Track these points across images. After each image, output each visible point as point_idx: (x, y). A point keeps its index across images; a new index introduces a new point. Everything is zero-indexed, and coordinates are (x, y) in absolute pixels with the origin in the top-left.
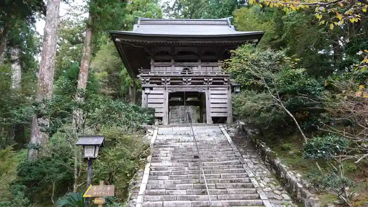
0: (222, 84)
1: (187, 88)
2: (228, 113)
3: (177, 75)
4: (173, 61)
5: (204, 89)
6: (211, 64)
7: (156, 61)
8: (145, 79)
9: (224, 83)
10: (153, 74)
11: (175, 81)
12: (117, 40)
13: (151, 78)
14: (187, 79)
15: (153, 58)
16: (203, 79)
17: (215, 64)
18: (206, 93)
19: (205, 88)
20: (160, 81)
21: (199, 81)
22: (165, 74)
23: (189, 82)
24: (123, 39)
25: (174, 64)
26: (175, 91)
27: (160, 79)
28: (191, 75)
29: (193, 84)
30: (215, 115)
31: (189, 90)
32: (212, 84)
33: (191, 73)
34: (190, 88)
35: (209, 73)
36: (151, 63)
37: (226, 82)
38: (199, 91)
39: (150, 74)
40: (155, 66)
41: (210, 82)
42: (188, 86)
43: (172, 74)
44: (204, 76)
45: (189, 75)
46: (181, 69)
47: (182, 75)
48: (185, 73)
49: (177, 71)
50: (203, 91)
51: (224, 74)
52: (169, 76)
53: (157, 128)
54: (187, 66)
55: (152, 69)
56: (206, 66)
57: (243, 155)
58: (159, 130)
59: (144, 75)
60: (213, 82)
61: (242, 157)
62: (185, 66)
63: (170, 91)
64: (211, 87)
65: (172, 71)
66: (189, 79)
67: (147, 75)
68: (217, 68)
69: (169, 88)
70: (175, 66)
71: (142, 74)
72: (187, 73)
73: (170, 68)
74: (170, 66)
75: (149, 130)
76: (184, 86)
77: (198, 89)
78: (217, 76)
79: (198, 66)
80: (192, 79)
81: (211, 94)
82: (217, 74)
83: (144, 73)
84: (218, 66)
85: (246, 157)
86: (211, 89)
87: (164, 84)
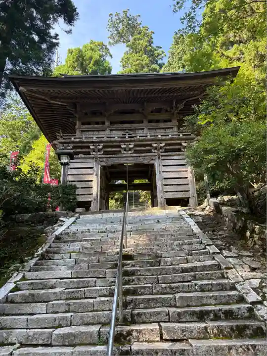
0: (179, 150)
1: (128, 159)
2: (191, 192)
3: (112, 139)
4: (107, 123)
5: (152, 159)
6: (162, 125)
7: (83, 124)
8: (65, 147)
9: (182, 150)
10: (78, 140)
11: (111, 148)
12: (21, 88)
13: (75, 145)
14: (127, 145)
15: (80, 120)
16: (151, 145)
17: (169, 124)
18: (156, 165)
19: (154, 158)
20: (87, 150)
21: (144, 147)
22: (95, 139)
23: (130, 149)
24: (30, 88)
25: (108, 127)
26: (110, 164)
27: (88, 147)
28: (132, 139)
29: (136, 152)
30: (170, 195)
31: (131, 160)
32: (166, 152)
33: (133, 137)
34: (131, 158)
35: (159, 136)
36: (77, 127)
37: (185, 147)
38: (146, 162)
39: (73, 139)
40: (82, 131)
41: (161, 148)
42: (129, 155)
43: (106, 139)
44: (152, 140)
45: (129, 139)
46: (120, 133)
47: (120, 139)
48: (125, 137)
49: (114, 136)
50: (152, 162)
51: (181, 135)
52: (101, 142)
53: (77, 215)
54: (129, 130)
55: (78, 133)
56: (156, 129)
57: (224, 252)
58: (79, 218)
59: (64, 141)
60: (166, 149)
61: (223, 255)
62: (126, 130)
63: (103, 164)
64: (162, 156)
65: (105, 135)
66: (130, 144)
67: (68, 141)
68: (171, 130)
69: (101, 160)
70: (111, 130)
71: (61, 140)
72: (127, 137)
73: (102, 133)
74: (104, 130)
75: (61, 219)
76: (124, 155)
77: (144, 159)
78: (171, 139)
79: (143, 129)
80: (135, 146)
81: (164, 166)
82: (170, 136)
83: (64, 139)
84: (172, 128)
85: (231, 254)
86: (163, 158)
87: (94, 153)
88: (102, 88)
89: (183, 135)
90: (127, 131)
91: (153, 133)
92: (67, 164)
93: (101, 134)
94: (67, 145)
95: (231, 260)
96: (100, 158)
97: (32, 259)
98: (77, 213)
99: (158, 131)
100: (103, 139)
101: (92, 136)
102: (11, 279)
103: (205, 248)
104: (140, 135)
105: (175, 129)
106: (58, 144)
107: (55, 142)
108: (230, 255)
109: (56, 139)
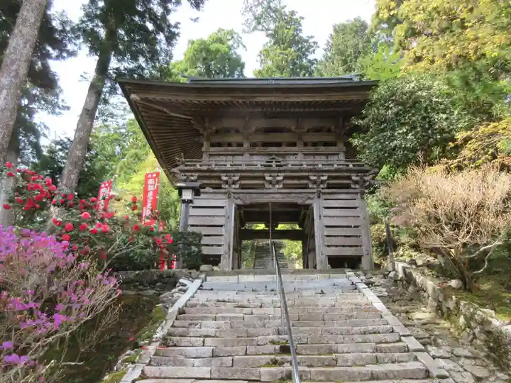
0: (348, 187)
1: (274, 195)
2: (364, 248)
3: (253, 168)
4: (246, 145)
5: (309, 198)
6: (322, 149)
7: (213, 145)
8: (188, 178)
9: (353, 186)
10: (205, 168)
11: (250, 180)
12: (133, 96)
13: (200, 174)
14: (274, 177)
15: (208, 139)
16: (307, 178)
17: (332, 149)
18: (314, 205)
19: (311, 196)
20: (217, 182)
21: (298, 180)
22: (228, 167)
23: (278, 182)
24: (144, 96)
25: (248, 150)
26: (248, 202)
27: (219, 178)
28: (281, 168)
29: (286, 186)
30: (334, 252)
31: (279, 198)
32: (328, 188)
33: (282, 166)
34: (279, 195)
35: (320, 166)
36: (203, 149)
37: (356, 182)
38: (300, 201)
39: (198, 167)
40: (210, 155)
41: (322, 182)
42: (276, 191)
43: (244, 168)
44: (310, 171)
45: (277, 168)
46: (264, 160)
47: (264, 168)
48: (272, 166)
49: (255, 163)
50: (308, 202)
51: (351, 166)
52: (238, 171)
53: (203, 276)
54: (276, 155)
55: (205, 158)
56: (314, 155)
57: (430, 348)
58: (206, 280)
59: (186, 168)
60: (328, 184)
61: (428, 352)
62: (271, 155)
63: (239, 202)
64: (324, 193)
65: (243, 162)
66: (278, 176)
67: (192, 168)
68: (336, 157)
69: (236, 196)
70: (251, 155)
71: (182, 167)
72: (274, 166)
73: (239, 158)
74: (242, 155)
75: (181, 281)
76: (269, 191)
77: (297, 198)
78: (336, 171)
79: (297, 154)
80: (285, 178)
81: (325, 208)
82: (335, 166)
83: (186, 166)
84: (337, 154)
85: (441, 352)
86: (325, 197)
87: (227, 186)
88: (242, 97)
89: (353, 165)
90: (274, 156)
91: (310, 160)
92: (191, 201)
93: (238, 160)
94: (190, 174)
95: (442, 362)
96: (234, 193)
97: (149, 344)
98: (202, 272)
99: (318, 158)
100: (240, 168)
101: (224, 163)
102: (126, 375)
103: (400, 341)
104: (293, 163)
105: (342, 157)
106: (178, 172)
107: (175, 170)
108: (439, 355)
109: (177, 166)
